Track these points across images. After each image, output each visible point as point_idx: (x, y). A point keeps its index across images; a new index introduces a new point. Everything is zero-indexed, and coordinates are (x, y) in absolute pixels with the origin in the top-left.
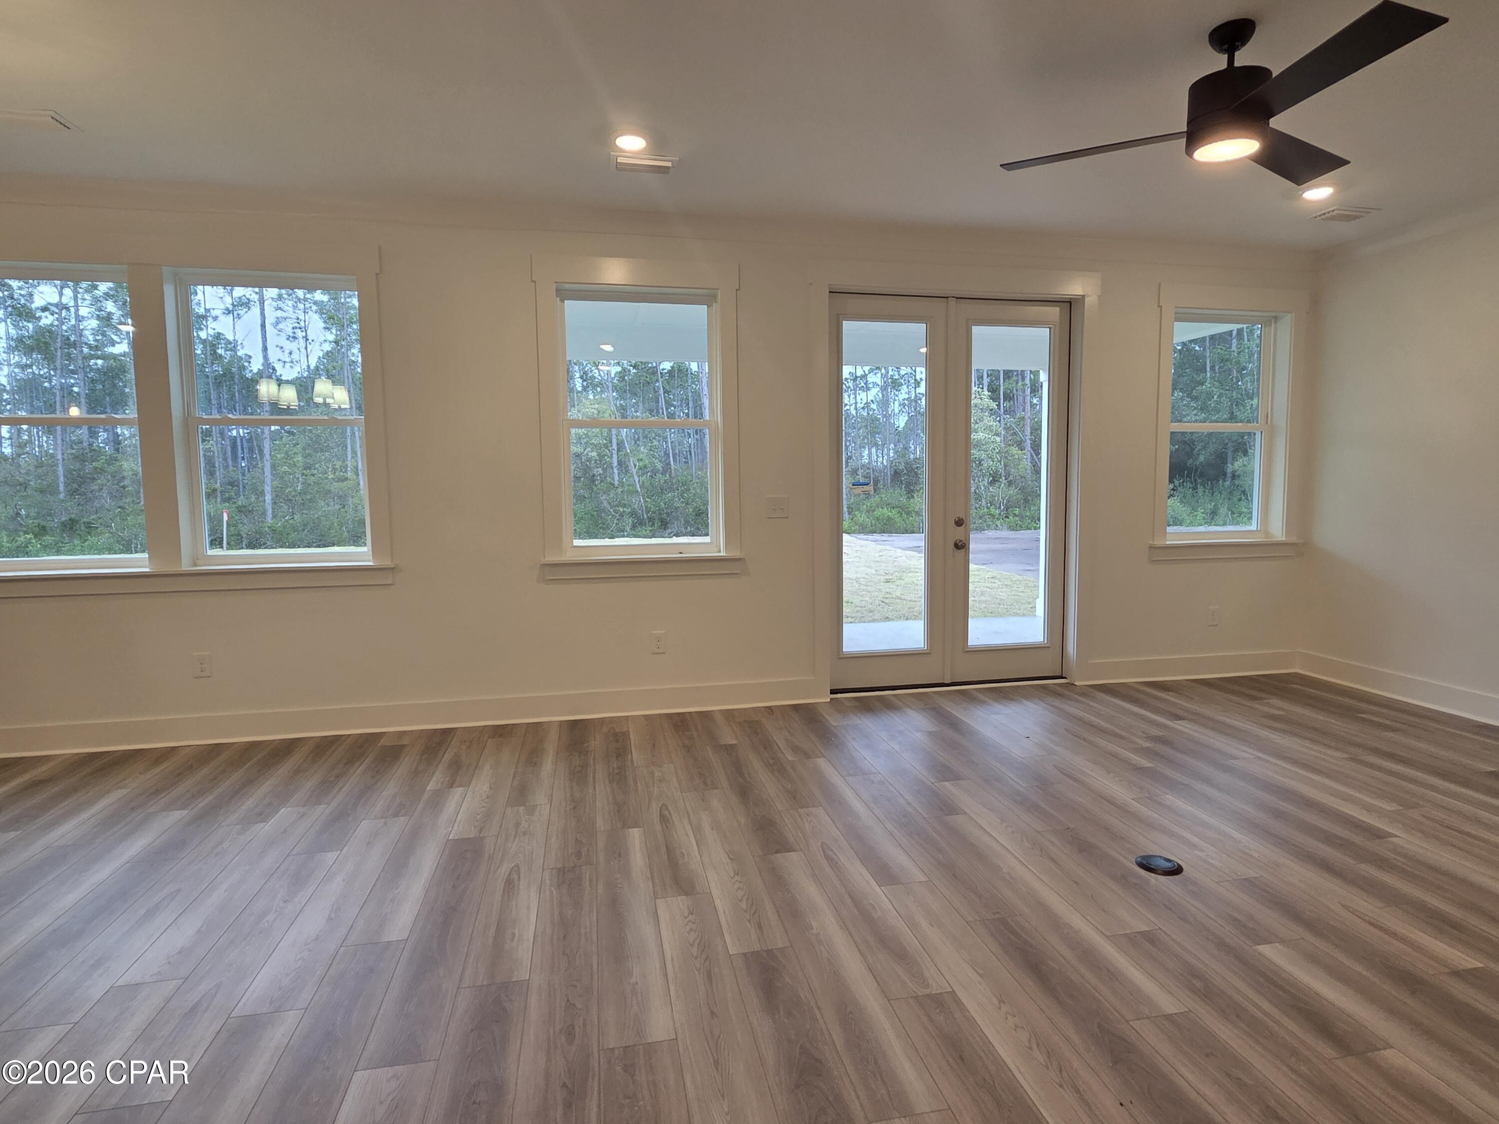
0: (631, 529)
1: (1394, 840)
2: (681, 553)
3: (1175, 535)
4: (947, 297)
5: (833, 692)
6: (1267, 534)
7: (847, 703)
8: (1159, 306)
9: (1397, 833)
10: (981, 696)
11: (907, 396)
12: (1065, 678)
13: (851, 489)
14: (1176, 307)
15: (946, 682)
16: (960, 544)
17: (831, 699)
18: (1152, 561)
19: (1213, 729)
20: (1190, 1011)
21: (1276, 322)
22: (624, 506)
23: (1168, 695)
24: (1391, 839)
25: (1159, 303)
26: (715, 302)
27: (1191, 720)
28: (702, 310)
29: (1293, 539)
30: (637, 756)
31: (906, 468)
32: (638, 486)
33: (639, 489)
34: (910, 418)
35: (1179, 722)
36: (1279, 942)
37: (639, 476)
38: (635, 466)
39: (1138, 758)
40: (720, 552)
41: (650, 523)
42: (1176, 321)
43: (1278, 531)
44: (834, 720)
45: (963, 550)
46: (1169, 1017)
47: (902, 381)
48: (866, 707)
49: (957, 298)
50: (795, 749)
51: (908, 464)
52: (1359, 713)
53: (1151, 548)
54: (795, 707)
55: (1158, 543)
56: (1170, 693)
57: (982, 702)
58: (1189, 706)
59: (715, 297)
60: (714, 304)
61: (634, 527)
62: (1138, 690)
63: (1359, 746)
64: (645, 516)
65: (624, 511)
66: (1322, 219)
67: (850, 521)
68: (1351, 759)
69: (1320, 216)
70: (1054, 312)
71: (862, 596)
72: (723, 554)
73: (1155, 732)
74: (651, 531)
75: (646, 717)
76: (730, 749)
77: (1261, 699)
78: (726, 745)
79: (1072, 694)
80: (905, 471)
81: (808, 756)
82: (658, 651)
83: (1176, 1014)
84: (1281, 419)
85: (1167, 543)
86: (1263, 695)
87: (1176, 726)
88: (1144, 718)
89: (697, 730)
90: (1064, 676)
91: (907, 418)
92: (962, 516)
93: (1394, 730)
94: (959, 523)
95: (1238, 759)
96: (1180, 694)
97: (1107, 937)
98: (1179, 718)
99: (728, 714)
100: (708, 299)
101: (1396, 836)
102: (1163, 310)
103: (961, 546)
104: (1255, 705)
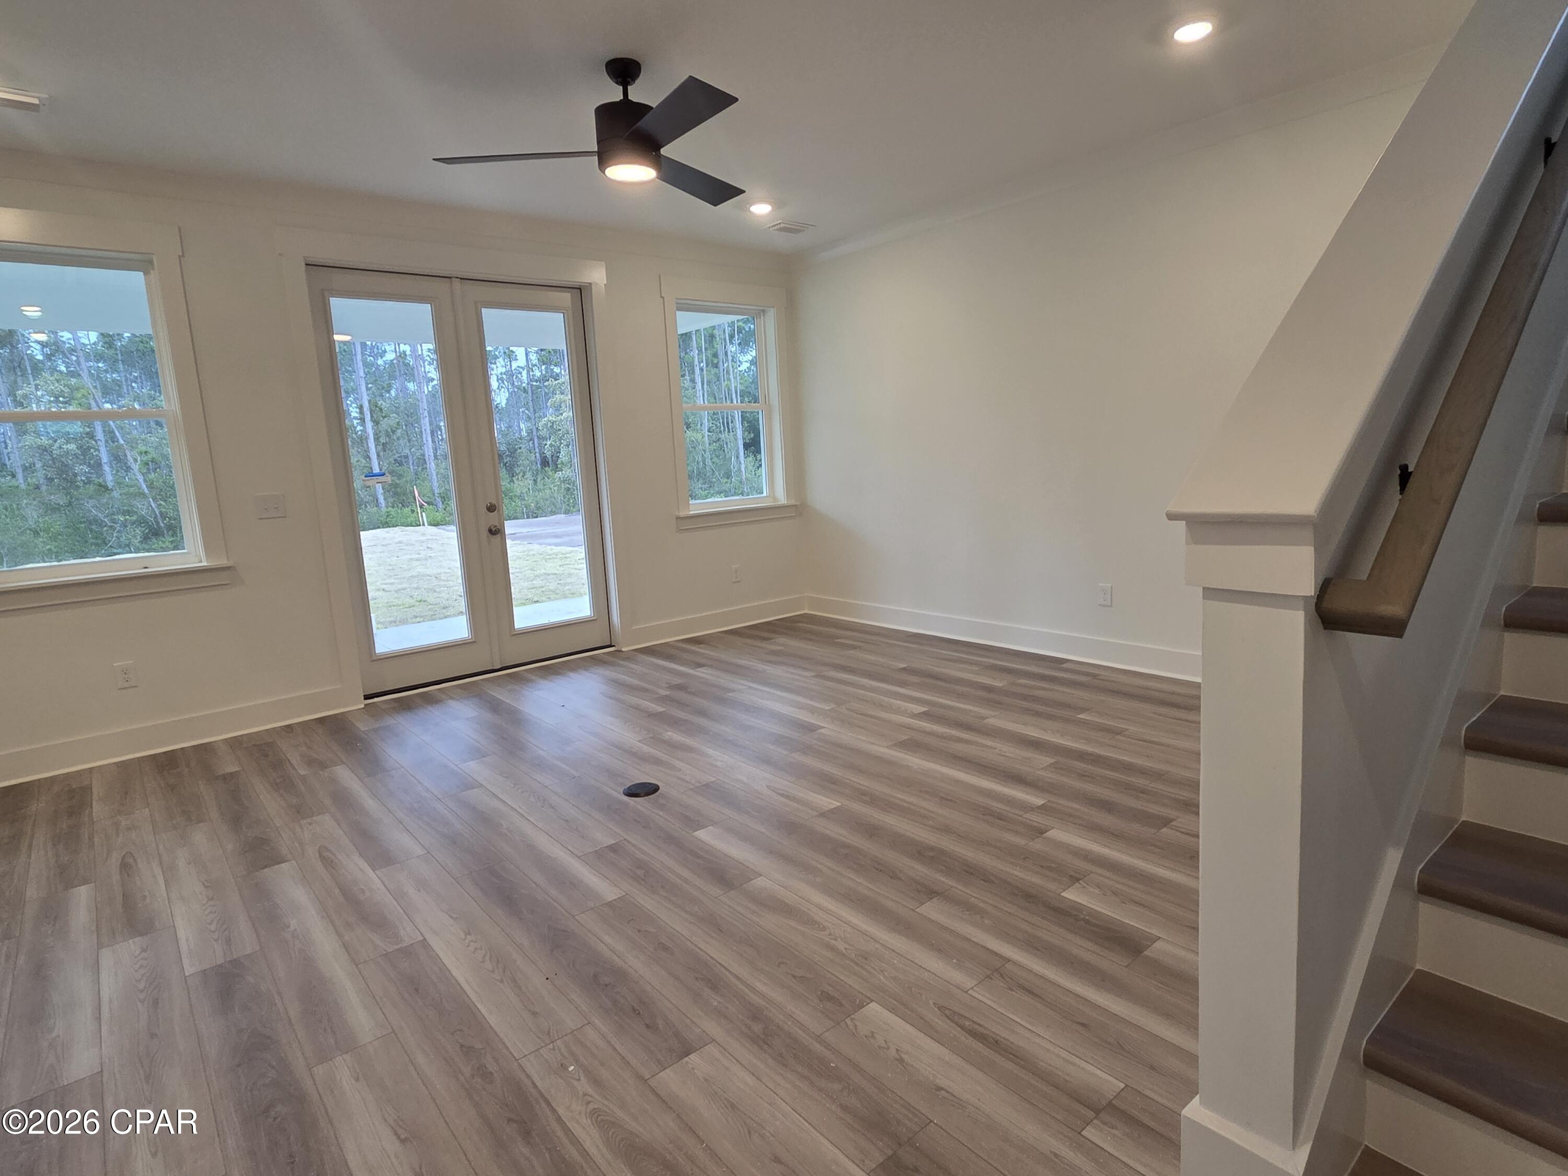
0: (141, 542)
1: (822, 731)
2: (147, 568)
3: (697, 507)
4: (450, 278)
5: (367, 697)
6: (775, 499)
7: (384, 706)
8: (661, 297)
9: (823, 725)
10: (529, 676)
11: (504, 370)
12: (614, 646)
13: (364, 480)
14: (676, 298)
15: (495, 668)
16: (494, 530)
17: (365, 705)
18: (680, 531)
19: (726, 671)
20: (627, 894)
21: (764, 315)
22: (129, 513)
23: (700, 648)
24: (820, 731)
25: (661, 294)
26: (153, 269)
27: (711, 666)
28: (138, 277)
29: (792, 502)
30: (98, 809)
31: (508, 449)
32: (144, 486)
33: (146, 491)
34: (510, 394)
35: (699, 669)
36: (712, 825)
37: (143, 474)
38: (136, 460)
39: (654, 706)
40: (201, 562)
41: (170, 533)
42: (679, 309)
43: (782, 498)
44: (363, 726)
45: (499, 535)
46: (610, 904)
47: (497, 353)
48: (405, 706)
49: (461, 279)
50: (311, 762)
51: (509, 444)
52: (838, 639)
53: (678, 518)
54: (321, 720)
55: (682, 514)
56: (701, 646)
57: (529, 681)
58: (712, 653)
59: (151, 262)
60: (152, 271)
61: (146, 538)
62: (678, 648)
63: (825, 664)
64: (162, 525)
65: (126, 520)
66: (774, 230)
67: (443, 511)
68: (816, 676)
69: (772, 227)
70: (566, 298)
71: (440, 592)
72: (204, 564)
73: (678, 681)
74: (172, 542)
75: (117, 764)
76: (228, 778)
77: (769, 639)
78: (224, 775)
79: (616, 660)
80: (507, 453)
81: (323, 766)
82: (127, 685)
83: (615, 900)
84: (775, 400)
85: (691, 513)
86: (773, 635)
87: (696, 673)
88: (670, 671)
89: (188, 766)
90: (613, 644)
91: (507, 395)
92: (494, 502)
93: (854, 647)
94: (491, 508)
95: (735, 691)
96: (712, 646)
97: (579, 857)
98: (700, 665)
99: (234, 743)
100: (144, 264)
101: (823, 727)
102: (665, 300)
103: (496, 532)
104: (764, 644)
